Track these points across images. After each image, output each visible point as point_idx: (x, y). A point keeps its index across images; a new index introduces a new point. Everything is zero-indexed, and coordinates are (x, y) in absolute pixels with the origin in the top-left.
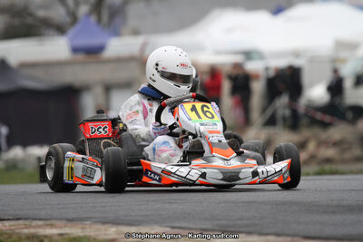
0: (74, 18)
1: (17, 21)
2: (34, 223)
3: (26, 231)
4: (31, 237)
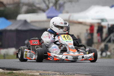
0: (48, 7)
1: (30, 8)
2: (33, 71)
3: (30, 74)
4: (32, 75)
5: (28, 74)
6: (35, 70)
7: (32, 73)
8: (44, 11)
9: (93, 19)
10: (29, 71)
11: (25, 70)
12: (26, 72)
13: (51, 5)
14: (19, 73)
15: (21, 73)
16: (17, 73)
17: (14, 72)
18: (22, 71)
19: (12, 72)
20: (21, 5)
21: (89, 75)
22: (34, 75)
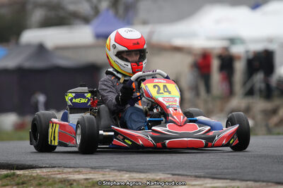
0: (97, 11)
1: (52, 14)
2: (66, 170)
3: (59, 176)
4: (63, 181)
5: (53, 178)
6: (70, 167)
7: (64, 176)
8: (86, 20)
9: (209, 38)
10: (56, 169)
11: (45, 167)
12: (49, 174)
13: (104, 5)
14: (31, 176)
15: (34, 175)
16: (27, 176)
17: (18, 172)
18: (38, 171)
19: (14, 174)
20: (29, 7)
21: (205, 177)
22: (69, 181)
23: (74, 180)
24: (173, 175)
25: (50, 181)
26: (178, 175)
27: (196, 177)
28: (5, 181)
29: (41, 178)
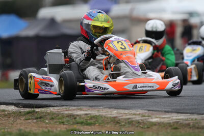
2: (71, 108)
4: (70, 116)
5: (62, 114)
6: (74, 106)
7: (70, 112)
9: (174, 13)
10: (64, 107)
11: (56, 106)
12: (59, 111)
14: (46, 112)
15: (49, 111)
16: (43, 112)
17: (37, 110)
18: (51, 109)
19: (34, 111)
21: (171, 112)
22: (73, 116)
23: (77, 115)
24: (149, 110)
25: (60, 116)
26: (152, 111)
27: (165, 112)
28: (28, 117)
29: (53, 114)
